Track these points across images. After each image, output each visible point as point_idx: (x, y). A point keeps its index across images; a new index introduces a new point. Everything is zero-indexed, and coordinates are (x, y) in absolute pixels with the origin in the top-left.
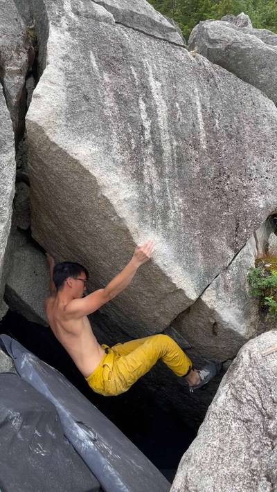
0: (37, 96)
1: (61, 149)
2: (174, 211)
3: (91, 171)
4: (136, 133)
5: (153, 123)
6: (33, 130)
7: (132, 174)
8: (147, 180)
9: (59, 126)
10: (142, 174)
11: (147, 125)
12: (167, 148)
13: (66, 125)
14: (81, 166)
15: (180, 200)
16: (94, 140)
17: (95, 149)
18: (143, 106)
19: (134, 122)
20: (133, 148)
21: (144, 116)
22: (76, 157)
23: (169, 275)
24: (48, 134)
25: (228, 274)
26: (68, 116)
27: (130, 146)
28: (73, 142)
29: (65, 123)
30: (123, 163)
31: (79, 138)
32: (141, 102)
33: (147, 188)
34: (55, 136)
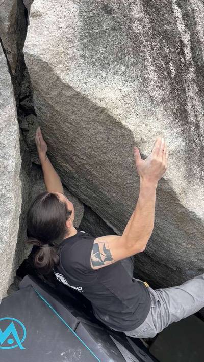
0: (37, 15)
1: (80, 93)
3: (124, 123)
4: (174, 52)
5: (192, 35)
6: (36, 68)
7: (175, 113)
8: (192, 118)
9: (73, 58)
10: (185, 111)
11: (186, 38)
13: (83, 56)
14: (109, 116)
16: (124, 74)
17: (127, 89)
18: (178, 13)
19: (170, 37)
20: (173, 76)
21: (181, 27)
22: (101, 104)
24: (58, 72)
26: (85, 41)
27: (169, 73)
28: (95, 81)
29: (81, 53)
30: (163, 101)
31: (104, 74)
32: (175, 7)
33: (193, 128)
34: (68, 74)
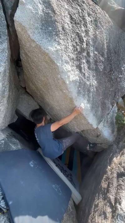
0: (22, 3)
1: (38, 45)
2: (93, 88)
3: (55, 62)
6: (20, 30)
7: (77, 66)
8: (83, 71)
9: (37, 28)
10: (81, 67)
11: (85, 39)
12: (92, 54)
13: (41, 29)
14: (49, 57)
15: (95, 82)
17: (59, 48)
18: (83, 29)
19: (79, 36)
20: (78, 51)
22: (47, 51)
23: (87, 118)
24: (29, 33)
25: (109, 116)
26: (43, 22)
27: (77, 49)
28: (45, 41)
29: (41, 27)
30: (73, 59)
31: (49, 39)
32: (82, 26)
34: (34, 35)
